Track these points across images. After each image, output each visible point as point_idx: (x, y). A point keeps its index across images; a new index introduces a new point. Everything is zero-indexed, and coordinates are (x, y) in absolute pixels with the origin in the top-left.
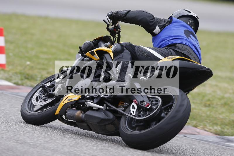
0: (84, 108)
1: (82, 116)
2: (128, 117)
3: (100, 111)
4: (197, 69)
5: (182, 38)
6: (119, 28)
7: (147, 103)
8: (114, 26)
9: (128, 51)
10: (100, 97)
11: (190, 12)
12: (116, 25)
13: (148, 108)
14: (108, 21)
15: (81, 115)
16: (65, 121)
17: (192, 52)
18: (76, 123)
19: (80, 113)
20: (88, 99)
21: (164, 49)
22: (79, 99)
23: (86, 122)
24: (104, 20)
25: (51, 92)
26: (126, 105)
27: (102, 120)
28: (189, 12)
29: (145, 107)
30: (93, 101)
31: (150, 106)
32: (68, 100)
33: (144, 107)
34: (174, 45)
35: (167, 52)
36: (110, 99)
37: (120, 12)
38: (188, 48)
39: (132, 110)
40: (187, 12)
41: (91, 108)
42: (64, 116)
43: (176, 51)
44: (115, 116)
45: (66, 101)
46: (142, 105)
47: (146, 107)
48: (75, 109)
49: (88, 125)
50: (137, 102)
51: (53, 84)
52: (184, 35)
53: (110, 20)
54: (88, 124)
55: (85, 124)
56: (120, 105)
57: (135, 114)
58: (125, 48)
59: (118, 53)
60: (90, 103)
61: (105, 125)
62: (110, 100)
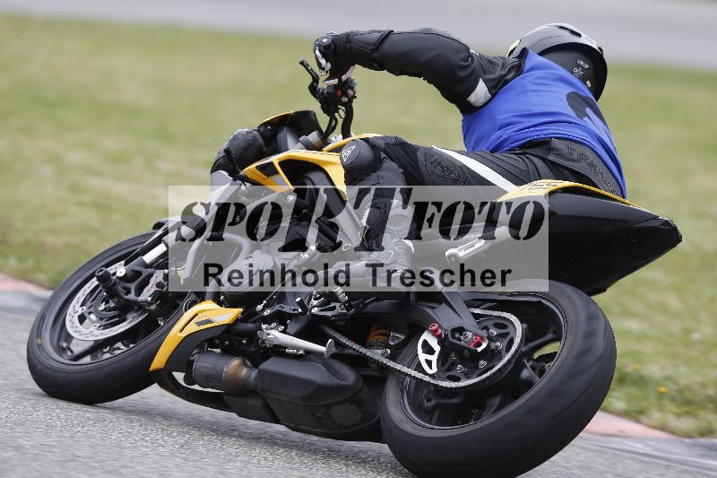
0: (252, 349)
1: (249, 377)
2: (408, 379)
3: (309, 360)
4: (630, 224)
5: (564, 118)
6: (352, 88)
7: (475, 334)
8: (335, 81)
9: (394, 165)
10: (308, 313)
11: (579, 35)
12: (344, 78)
13: (479, 349)
14: (319, 64)
15: (244, 371)
16: (181, 391)
17: (600, 167)
18: (225, 397)
19: (239, 366)
20: (268, 320)
21: (512, 156)
22: (237, 320)
23: (262, 396)
24: (302, 63)
25: (132, 296)
26: (396, 342)
27: (321, 390)
28: (573, 32)
29: (469, 350)
30: (286, 326)
31: (484, 345)
32: (199, 324)
33: (465, 348)
34: (544, 144)
35: (524, 168)
36: (341, 320)
37: (359, 37)
38: (588, 152)
39: (422, 357)
40: (567, 33)
41: (279, 351)
42: (179, 376)
43: (553, 163)
44: (361, 375)
45: (192, 328)
46: (460, 340)
47: (472, 346)
48: (218, 351)
49: (266, 405)
50: (440, 331)
51: (137, 268)
52: (568, 111)
53: (323, 61)
54: (268, 400)
55: (255, 403)
56: (372, 339)
57: (435, 369)
58: (383, 155)
59: (362, 170)
60: (275, 335)
61: (329, 407)
62: (343, 323)
